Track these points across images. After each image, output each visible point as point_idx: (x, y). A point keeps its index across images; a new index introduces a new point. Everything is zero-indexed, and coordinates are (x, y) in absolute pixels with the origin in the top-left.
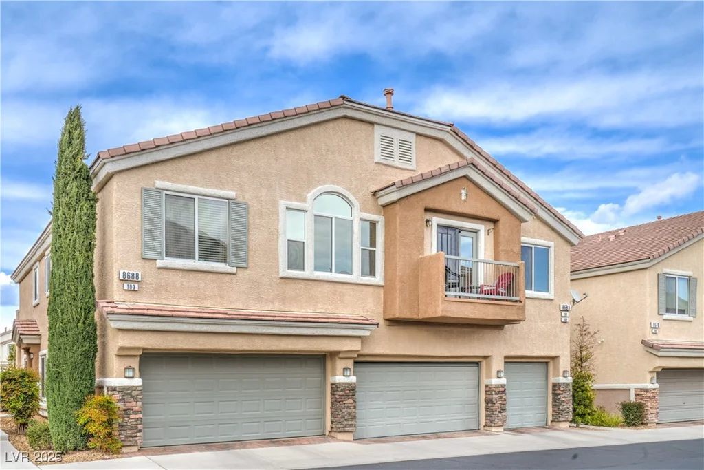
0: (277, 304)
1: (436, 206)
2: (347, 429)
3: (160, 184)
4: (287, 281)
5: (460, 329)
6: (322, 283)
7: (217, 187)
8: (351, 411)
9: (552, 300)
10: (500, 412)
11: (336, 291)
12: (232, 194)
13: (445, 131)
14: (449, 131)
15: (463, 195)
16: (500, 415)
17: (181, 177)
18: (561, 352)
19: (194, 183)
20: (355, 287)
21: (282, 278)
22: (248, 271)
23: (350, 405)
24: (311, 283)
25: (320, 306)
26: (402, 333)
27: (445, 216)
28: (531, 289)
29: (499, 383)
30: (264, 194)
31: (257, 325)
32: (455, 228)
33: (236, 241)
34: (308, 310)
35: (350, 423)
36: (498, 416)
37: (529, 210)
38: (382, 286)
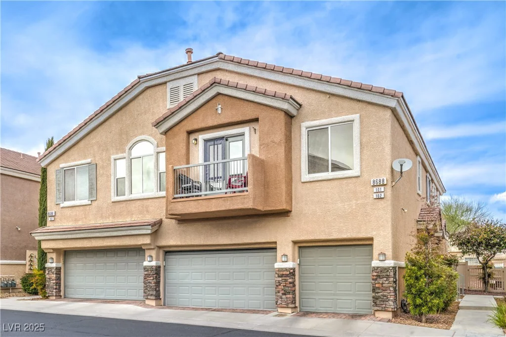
0: (111, 218)
1: (196, 127)
2: (149, 297)
3: (62, 165)
4: (116, 204)
5: (241, 221)
6: (135, 201)
7: (84, 159)
8: (151, 285)
9: (359, 177)
10: (283, 294)
11: (143, 205)
12: (89, 160)
13: (216, 62)
14: (218, 60)
15: (220, 109)
16: (284, 297)
17: (70, 159)
18: (374, 233)
19: (75, 160)
20: (156, 200)
21: (113, 202)
22: (97, 202)
23: (151, 281)
24: (128, 202)
25: (134, 216)
26: (190, 228)
27: (211, 131)
28: (328, 171)
29: (282, 267)
30: (104, 155)
31: (91, 232)
32: (222, 138)
33: (91, 186)
34: (128, 220)
35: (151, 293)
36: (281, 298)
37: (281, 99)
38: (165, 197)
